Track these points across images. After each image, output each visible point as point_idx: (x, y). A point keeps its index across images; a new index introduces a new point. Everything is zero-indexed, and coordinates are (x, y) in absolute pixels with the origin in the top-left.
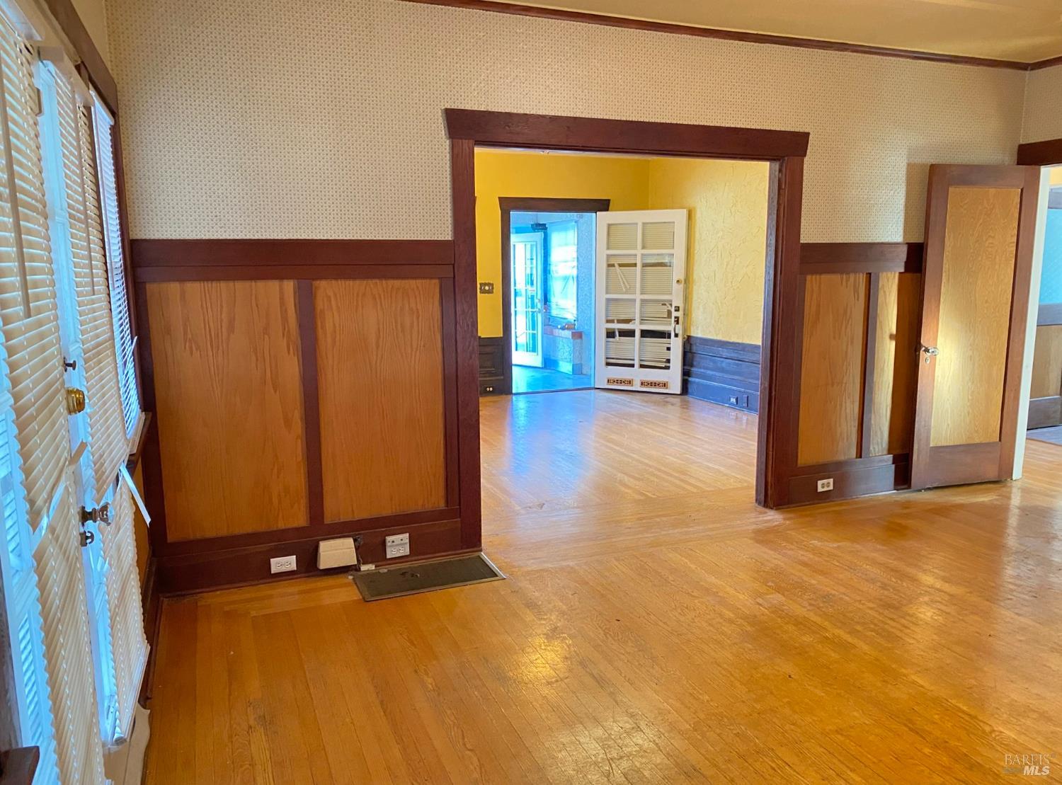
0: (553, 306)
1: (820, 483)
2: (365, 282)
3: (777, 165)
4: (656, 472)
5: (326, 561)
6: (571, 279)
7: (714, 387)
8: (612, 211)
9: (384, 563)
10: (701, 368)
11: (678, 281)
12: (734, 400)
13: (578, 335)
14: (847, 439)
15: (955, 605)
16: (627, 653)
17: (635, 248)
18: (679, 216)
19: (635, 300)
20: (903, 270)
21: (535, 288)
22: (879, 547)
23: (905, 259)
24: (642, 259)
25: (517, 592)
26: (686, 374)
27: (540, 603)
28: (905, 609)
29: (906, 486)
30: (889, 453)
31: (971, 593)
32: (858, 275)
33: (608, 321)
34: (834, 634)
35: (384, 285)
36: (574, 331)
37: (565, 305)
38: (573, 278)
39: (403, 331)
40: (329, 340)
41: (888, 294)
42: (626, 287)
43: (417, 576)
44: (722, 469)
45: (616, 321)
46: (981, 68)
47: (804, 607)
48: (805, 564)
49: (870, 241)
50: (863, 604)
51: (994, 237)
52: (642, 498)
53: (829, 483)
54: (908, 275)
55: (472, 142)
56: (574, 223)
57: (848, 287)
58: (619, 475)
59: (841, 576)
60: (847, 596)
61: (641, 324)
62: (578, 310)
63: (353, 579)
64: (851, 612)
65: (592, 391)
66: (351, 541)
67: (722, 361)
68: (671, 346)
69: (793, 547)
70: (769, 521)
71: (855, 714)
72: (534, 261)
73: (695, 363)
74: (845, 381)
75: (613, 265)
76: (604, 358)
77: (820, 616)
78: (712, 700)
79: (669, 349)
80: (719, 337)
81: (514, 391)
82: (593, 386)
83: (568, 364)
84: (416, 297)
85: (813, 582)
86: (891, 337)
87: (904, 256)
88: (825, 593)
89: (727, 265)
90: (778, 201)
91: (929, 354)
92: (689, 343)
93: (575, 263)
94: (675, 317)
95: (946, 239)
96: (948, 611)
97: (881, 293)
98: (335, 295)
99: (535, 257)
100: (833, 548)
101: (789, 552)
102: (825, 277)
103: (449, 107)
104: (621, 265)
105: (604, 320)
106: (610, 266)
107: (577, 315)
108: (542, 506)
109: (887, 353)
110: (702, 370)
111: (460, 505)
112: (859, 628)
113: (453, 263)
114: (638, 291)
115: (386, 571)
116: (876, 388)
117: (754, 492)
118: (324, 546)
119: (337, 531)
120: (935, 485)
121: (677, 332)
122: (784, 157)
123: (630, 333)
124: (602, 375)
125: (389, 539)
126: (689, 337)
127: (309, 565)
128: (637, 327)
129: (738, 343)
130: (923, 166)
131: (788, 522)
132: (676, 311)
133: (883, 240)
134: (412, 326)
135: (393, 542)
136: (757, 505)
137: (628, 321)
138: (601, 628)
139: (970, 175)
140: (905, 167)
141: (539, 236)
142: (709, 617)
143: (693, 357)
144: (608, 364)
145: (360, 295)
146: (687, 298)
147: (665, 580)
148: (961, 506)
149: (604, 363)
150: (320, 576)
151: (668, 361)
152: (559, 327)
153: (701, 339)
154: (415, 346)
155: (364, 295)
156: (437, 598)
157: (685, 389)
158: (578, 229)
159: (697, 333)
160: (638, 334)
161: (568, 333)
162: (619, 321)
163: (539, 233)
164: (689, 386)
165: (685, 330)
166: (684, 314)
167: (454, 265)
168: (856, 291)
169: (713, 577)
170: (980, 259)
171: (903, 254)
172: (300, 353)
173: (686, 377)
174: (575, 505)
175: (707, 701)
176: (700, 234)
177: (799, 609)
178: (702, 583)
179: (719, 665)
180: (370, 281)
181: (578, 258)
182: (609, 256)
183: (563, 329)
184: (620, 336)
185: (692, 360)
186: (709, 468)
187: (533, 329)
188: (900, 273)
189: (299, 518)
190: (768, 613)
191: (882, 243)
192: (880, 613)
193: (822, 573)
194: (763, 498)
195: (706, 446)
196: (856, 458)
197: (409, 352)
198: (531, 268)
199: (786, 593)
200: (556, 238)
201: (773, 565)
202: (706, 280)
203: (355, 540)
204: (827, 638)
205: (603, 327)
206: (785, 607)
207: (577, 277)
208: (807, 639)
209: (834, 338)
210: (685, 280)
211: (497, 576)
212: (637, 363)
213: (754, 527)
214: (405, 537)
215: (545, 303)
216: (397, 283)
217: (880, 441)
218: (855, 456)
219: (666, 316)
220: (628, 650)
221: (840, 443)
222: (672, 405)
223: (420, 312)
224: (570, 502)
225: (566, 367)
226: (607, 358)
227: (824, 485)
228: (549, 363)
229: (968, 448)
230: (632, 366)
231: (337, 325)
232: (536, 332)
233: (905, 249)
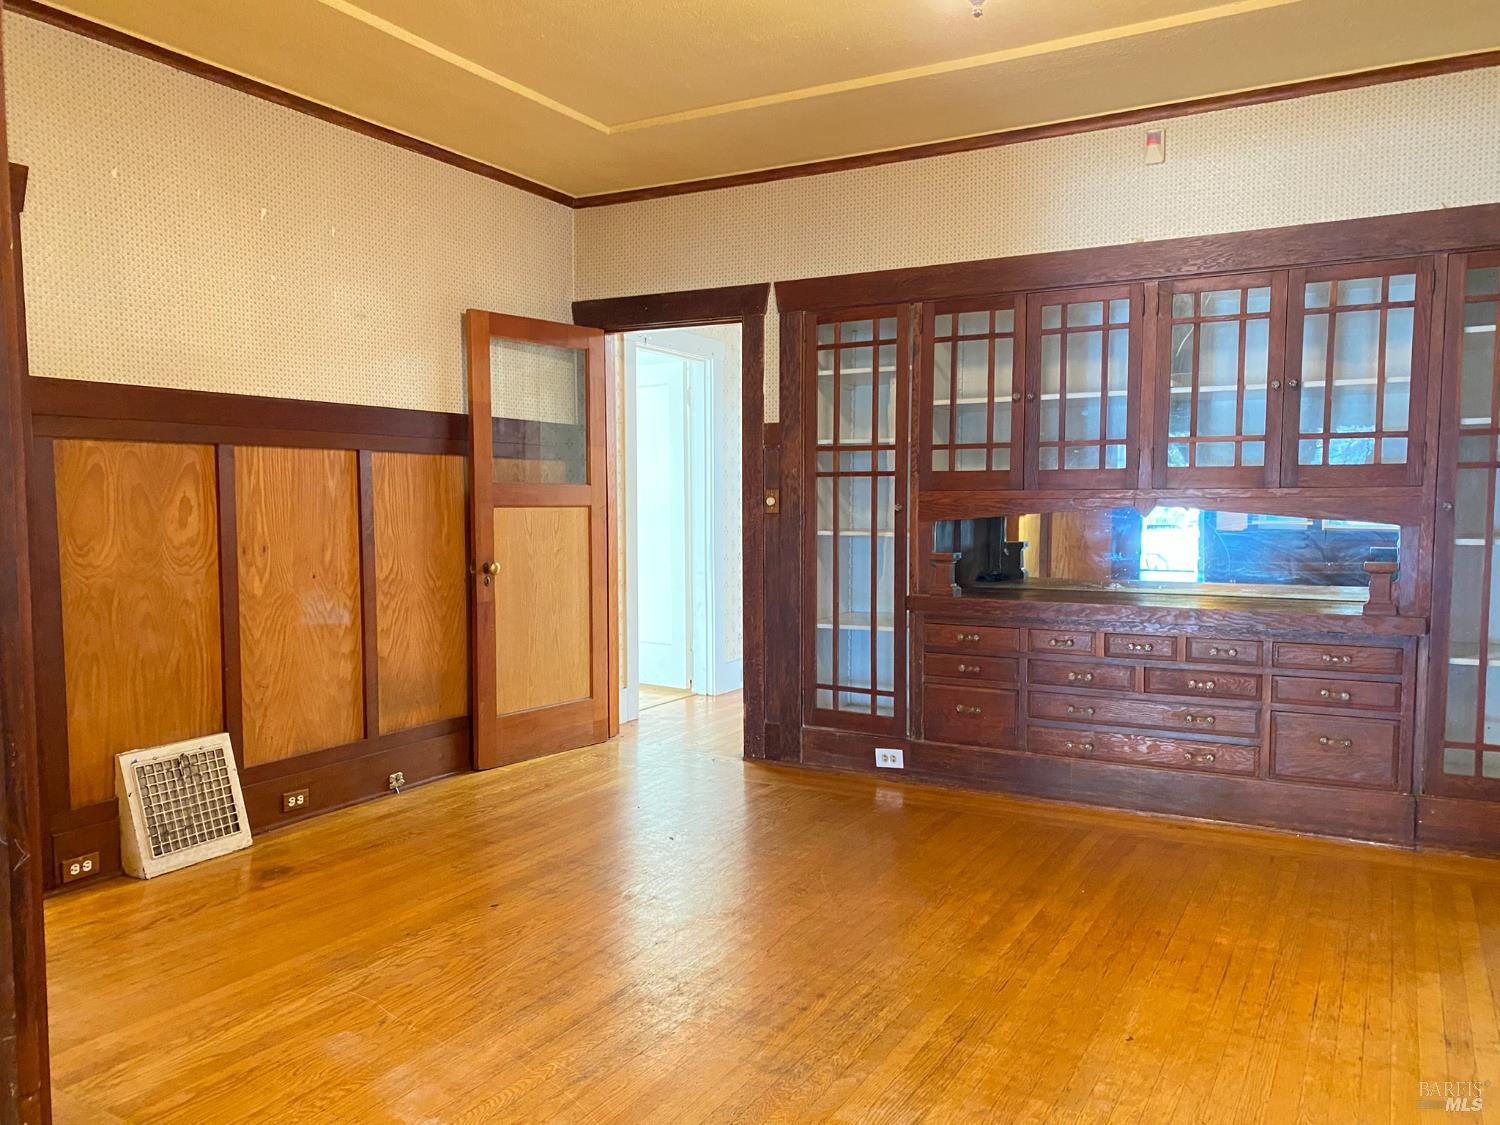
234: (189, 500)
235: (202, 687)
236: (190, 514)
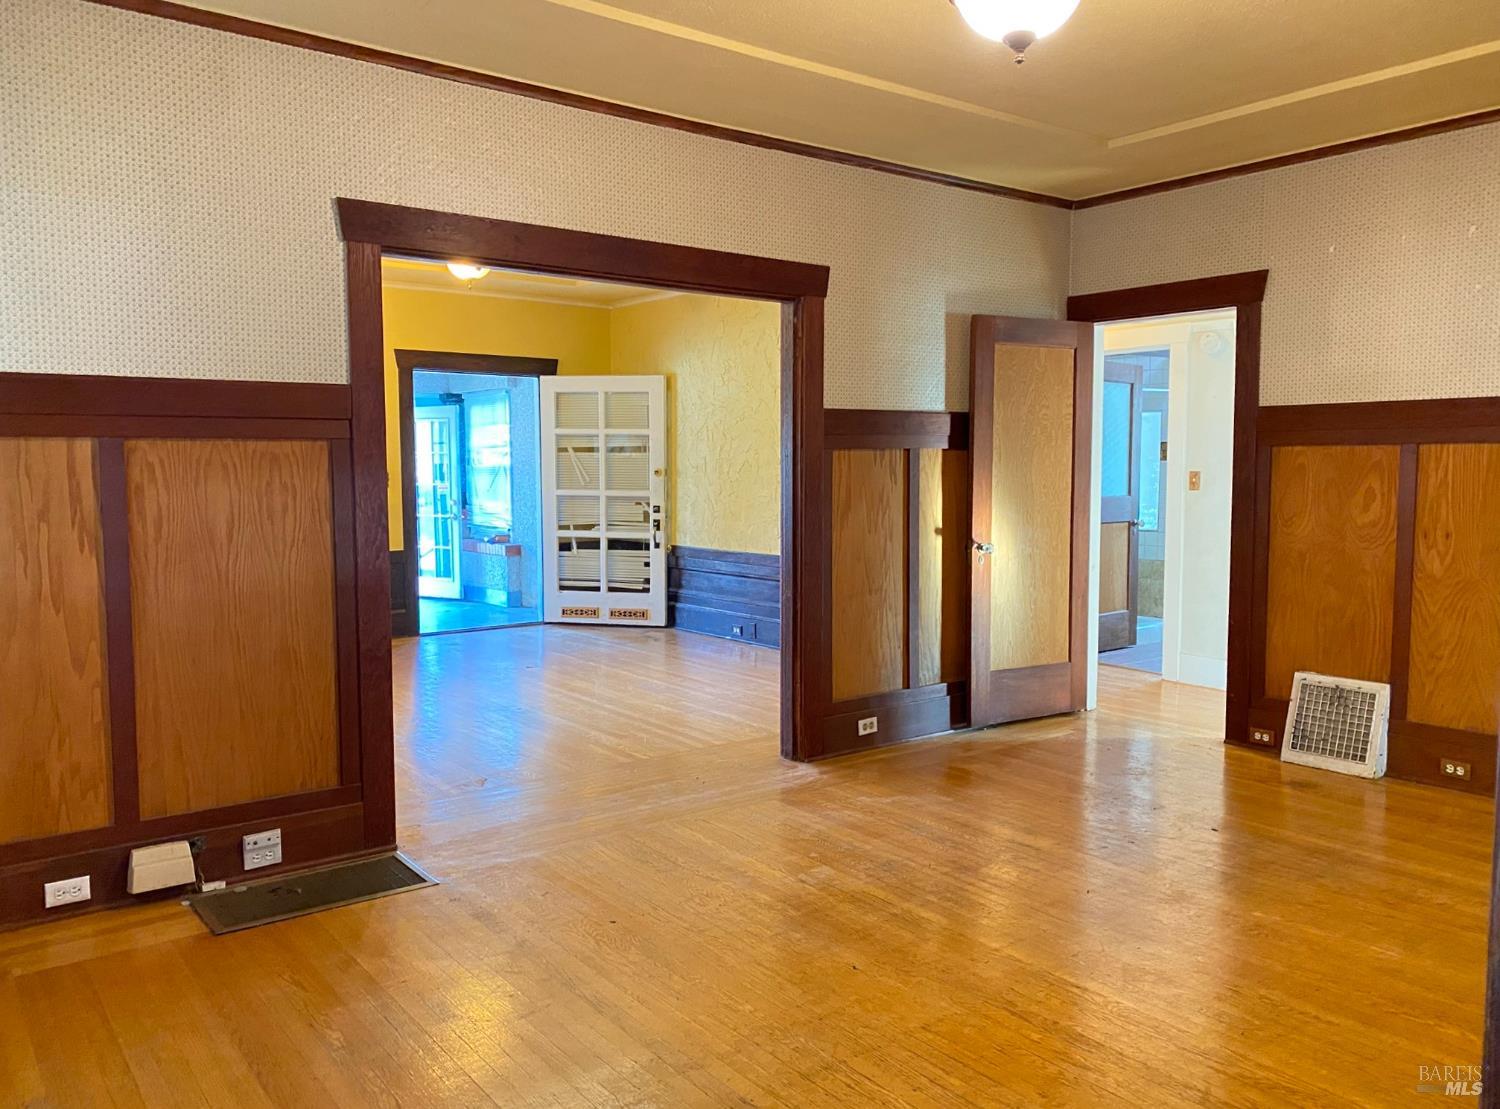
0: (476, 509)
1: (861, 723)
2: (211, 443)
3: (790, 308)
4: (644, 726)
5: (141, 881)
6: (502, 472)
7: (709, 615)
8: (562, 375)
9: (241, 877)
10: (691, 589)
11: (656, 472)
12: (738, 630)
13: (515, 551)
14: (892, 665)
15: (1043, 860)
16: (630, 962)
17: (597, 427)
18: (654, 385)
19: (598, 498)
20: (946, 447)
21: (447, 484)
22: (944, 798)
23: (948, 433)
24: (606, 443)
25: (459, 899)
26: (672, 598)
27: (496, 910)
28: (984, 870)
29: (965, 724)
30: (942, 682)
31: (1058, 844)
32: (894, 452)
33: (561, 527)
34: (902, 909)
35: (241, 449)
36: (508, 544)
37: (494, 508)
38: (505, 469)
39: (270, 517)
40: (151, 531)
41: (930, 475)
42: (585, 480)
43: (296, 892)
44: (733, 717)
45: (572, 527)
46: (1021, 201)
47: (860, 879)
48: (854, 827)
49: (906, 409)
50: (934, 869)
51: (1048, 407)
52: (629, 760)
53: (872, 723)
54: (953, 453)
55: (377, 248)
56: (504, 393)
57: (883, 466)
58: (593, 733)
59: (901, 838)
60: (913, 861)
61: (608, 530)
62: (513, 516)
63: (191, 905)
64: (920, 880)
65: (541, 627)
66: (186, 845)
67: (720, 579)
68: (650, 560)
69: (834, 806)
70: (802, 776)
71: (943, 1004)
72: (445, 446)
73: (683, 582)
74: (884, 588)
75: (566, 450)
76: (556, 579)
77: (882, 888)
78: (756, 1010)
79: (647, 564)
80: (715, 547)
81: (421, 632)
82: (540, 620)
83: (502, 592)
84: (291, 466)
85: (868, 847)
86: (937, 531)
87: (946, 429)
88: (885, 860)
89: (721, 449)
90: (795, 353)
91: (982, 552)
92: (674, 554)
93: (508, 449)
94: (655, 521)
95: (995, 407)
96: (1036, 867)
97: (922, 475)
98: (161, 461)
99: (445, 440)
100: (888, 804)
101: (834, 814)
102: (855, 454)
103: (343, 196)
104: (576, 450)
105: (556, 526)
106: (561, 450)
107: (513, 522)
108: (483, 782)
109: (933, 550)
110: (694, 592)
111: (362, 781)
112: (932, 898)
113: (350, 417)
114: (602, 484)
115: (244, 888)
116: (922, 596)
117: (779, 742)
118: (139, 857)
119: (162, 831)
120: (999, 721)
121: (657, 541)
122: (799, 296)
123: (594, 544)
124: (557, 603)
125: (249, 839)
126: (674, 548)
127: (113, 889)
128: (602, 534)
129: (741, 554)
130: (964, 316)
131: (825, 776)
132: (655, 512)
133: (921, 408)
134: (285, 510)
135: (255, 843)
136: (782, 758)
137: (589, 527)
138: (590, 935)
139: (1018, 330)
140: (944, 317)
141: (452, 410)
142: (738, 904)
143: (680, 575)
144: (562, 588)
145: (203, 462)
146: (670, 494)
147: (674, 863)
148: (1033, 745)
149: (557, 587)
150: (133, 905)
151: (647, 581)
152: (486, 539)
153: (690, 549)
154: (289, 540)
155: (208, 463)
156: (333, 920)
157: (671, 620)
158: (510, 400)
159: (685, 541)
160: (604, 544)
161: (501, 549)
162: (577, 527)
163: (453, 407)
164: (677, 615)
165: (668, 538)
166: (666, 517)
167: (350, 421)
168: (893, 472)
169: (738, 854)
170: (1034, 433)
171: (945, 427)
172: (102, 551)
173: (672, 603)
174: (534, 778)
175: (751, 1012)
176: (683, 409)
177: (856, 883)
178: (724, 862)
179: (759, 964)
180: (218, 442)
181: (511, 443)
182: (559, 437)
183: (492, 542)
184: (578, 548)
185: (680, 580)
186: (715, 716)
187: (446, 543)
188: (944, 450)
189: (96, 814)
190: (816, 892)
191: (922, 412)
192: (956, 878)
193: (878, 836)
194: (791, 747)
195: (708, 690)
196: (904, 688)
197: (281, 548)
198: (441, 456)
199: (835, 864)
200: (477, 414)
201: (813, 831)
202: (694, 470)
203: (192, 845)
204: (896, 915)
205: (554, 535)
206: (838, 882)
207: (512, 469)
208: (871, 919)
209: (869, 532)
210: (666, 471)
211: (425, 881)
212: (603, 586)
213: (784, 785)
214: (276, 835)
215: (464, 507)
216: (262, 445)
217: (930, 665)
218: (901, 687)
219: (642, 519)
220: (631, 959)
221: (883, 672)
222: (656, 640)
223: (298, 490)
224: (525, 773)
225: (497, 597)
226: (561, 580)
227: (867, 726)
228: (471, 592)
229: (1036, 671)
230: (597, 589)
231: (164, 508)
232: (450, 548)
233: (948, 419)
234: (1374, 490)
235: (1374, 641)
236: (1374, 501)
